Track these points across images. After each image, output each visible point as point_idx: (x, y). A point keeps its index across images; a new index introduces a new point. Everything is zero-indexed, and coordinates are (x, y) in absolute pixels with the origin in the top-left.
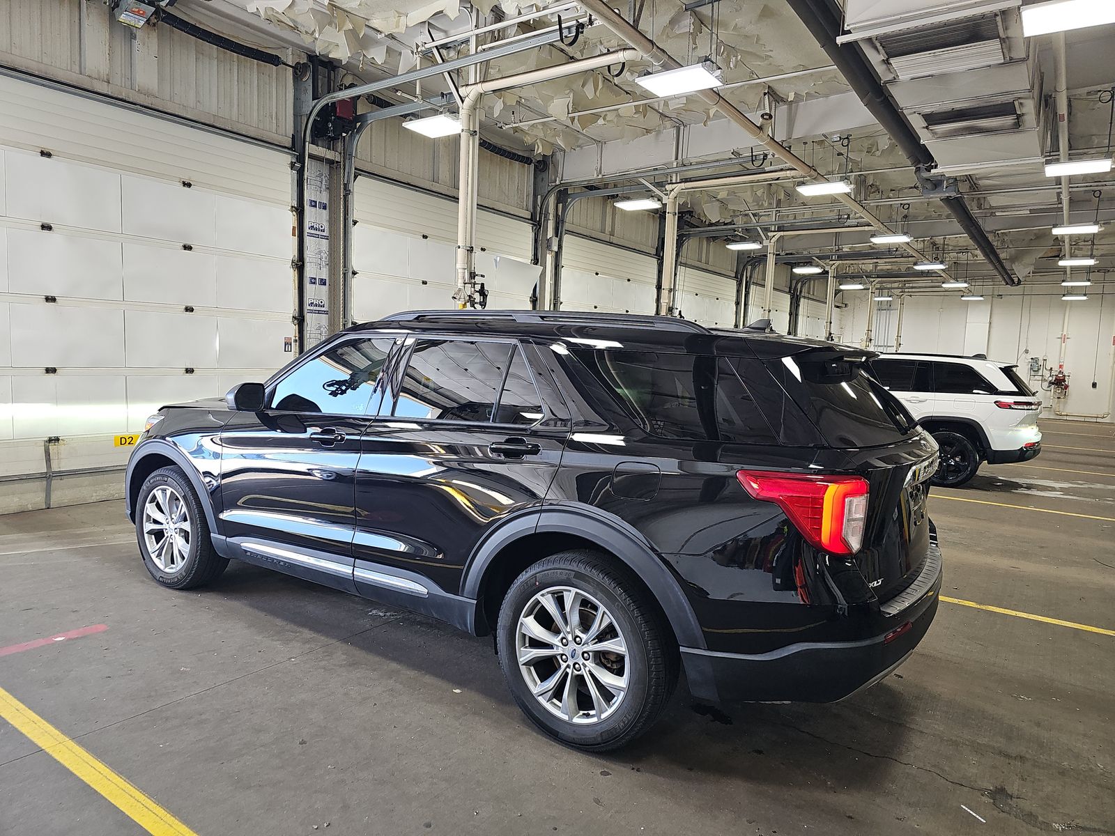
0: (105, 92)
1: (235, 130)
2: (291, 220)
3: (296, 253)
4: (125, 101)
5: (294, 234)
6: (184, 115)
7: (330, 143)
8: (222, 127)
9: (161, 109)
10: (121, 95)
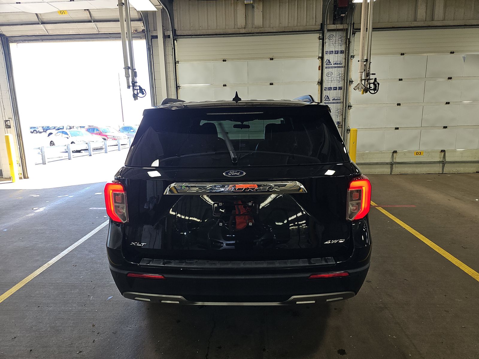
0: (244, 32)
1: (294, 30)
2: (318, 62)
3: (320, 78)
4: (251, 33)
5: (319, 69)
6: (273, 31)
7: (342, 21)
8: (288, 31)
9: (263, 32)
10: (249, 31)
